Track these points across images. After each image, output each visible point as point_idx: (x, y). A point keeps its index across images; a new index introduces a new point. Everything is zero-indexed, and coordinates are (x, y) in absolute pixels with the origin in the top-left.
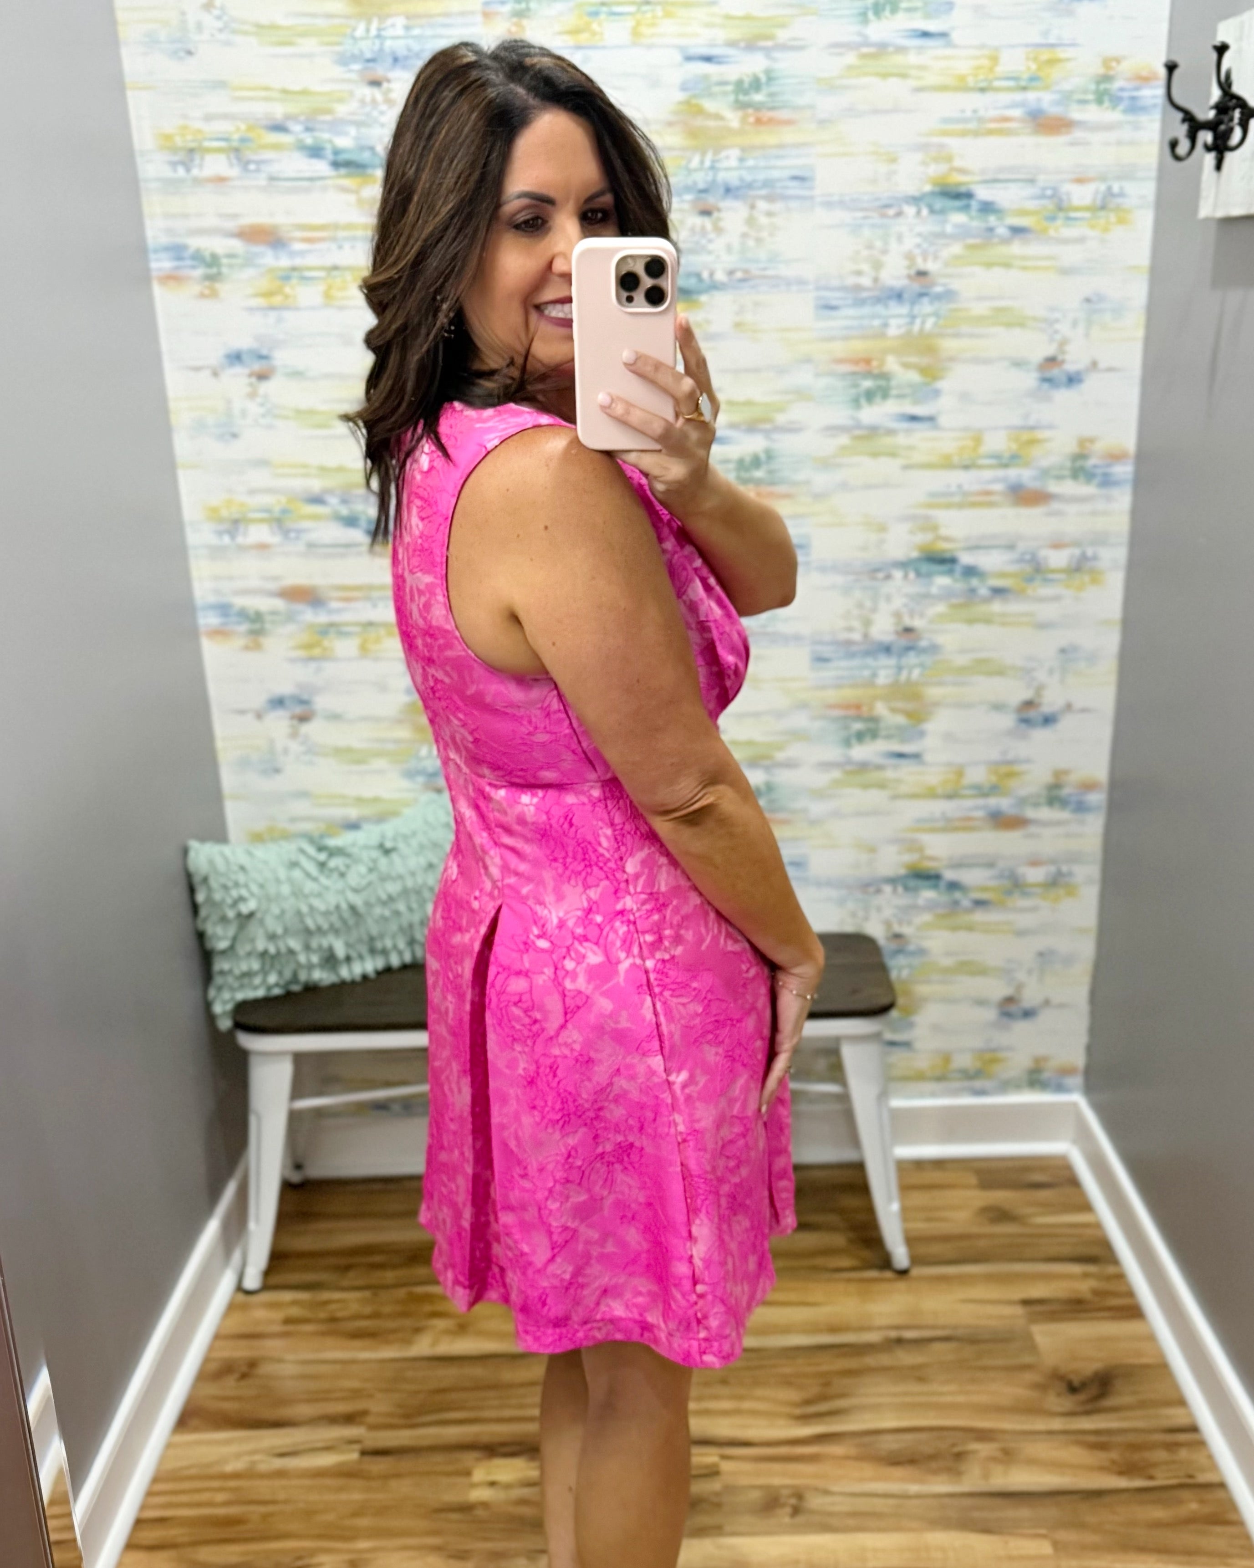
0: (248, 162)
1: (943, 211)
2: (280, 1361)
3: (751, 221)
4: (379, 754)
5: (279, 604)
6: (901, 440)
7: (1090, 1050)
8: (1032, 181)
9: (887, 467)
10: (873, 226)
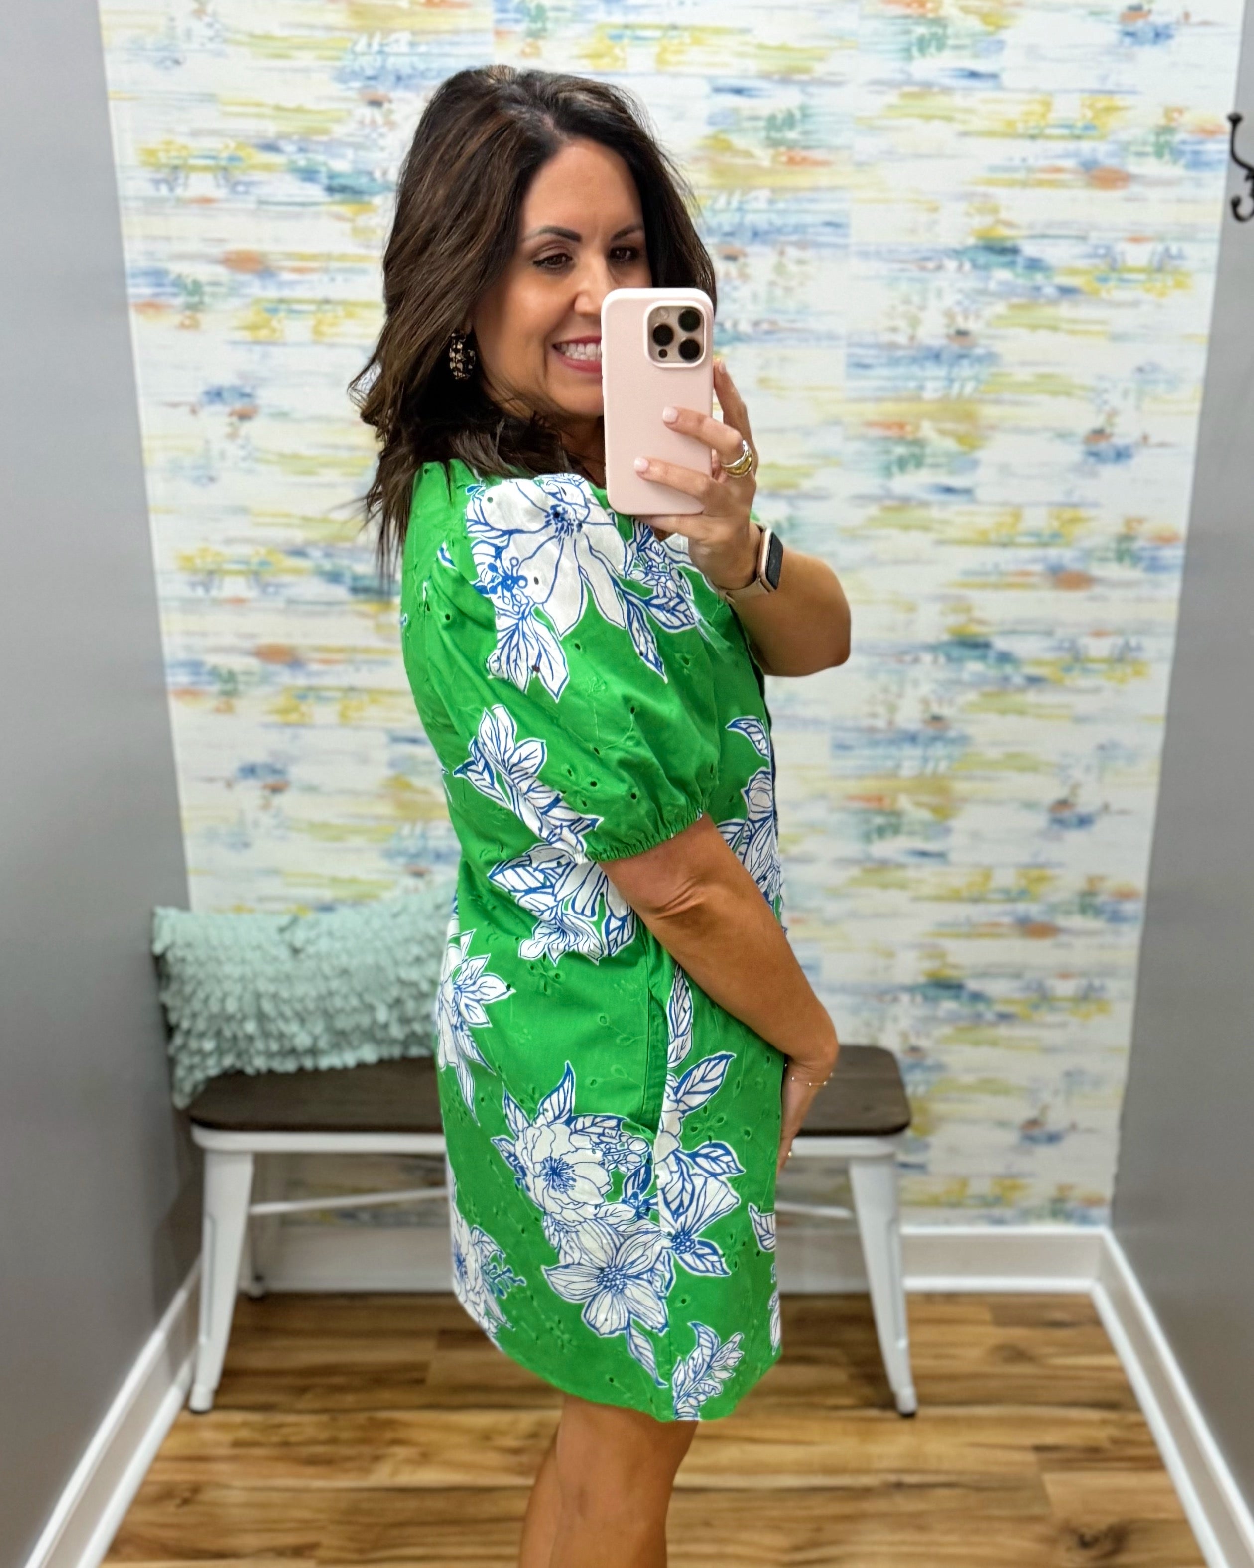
0: (237, 183)
1: (986, 267)
2: (227, 1487)
3: (780, 269)
4: (356, 832)
5: (254, 664)
6: (935, 513)
7: (1118, 1179)
8: (1082, 238)
9: (918, 541)
10: (911, 280)
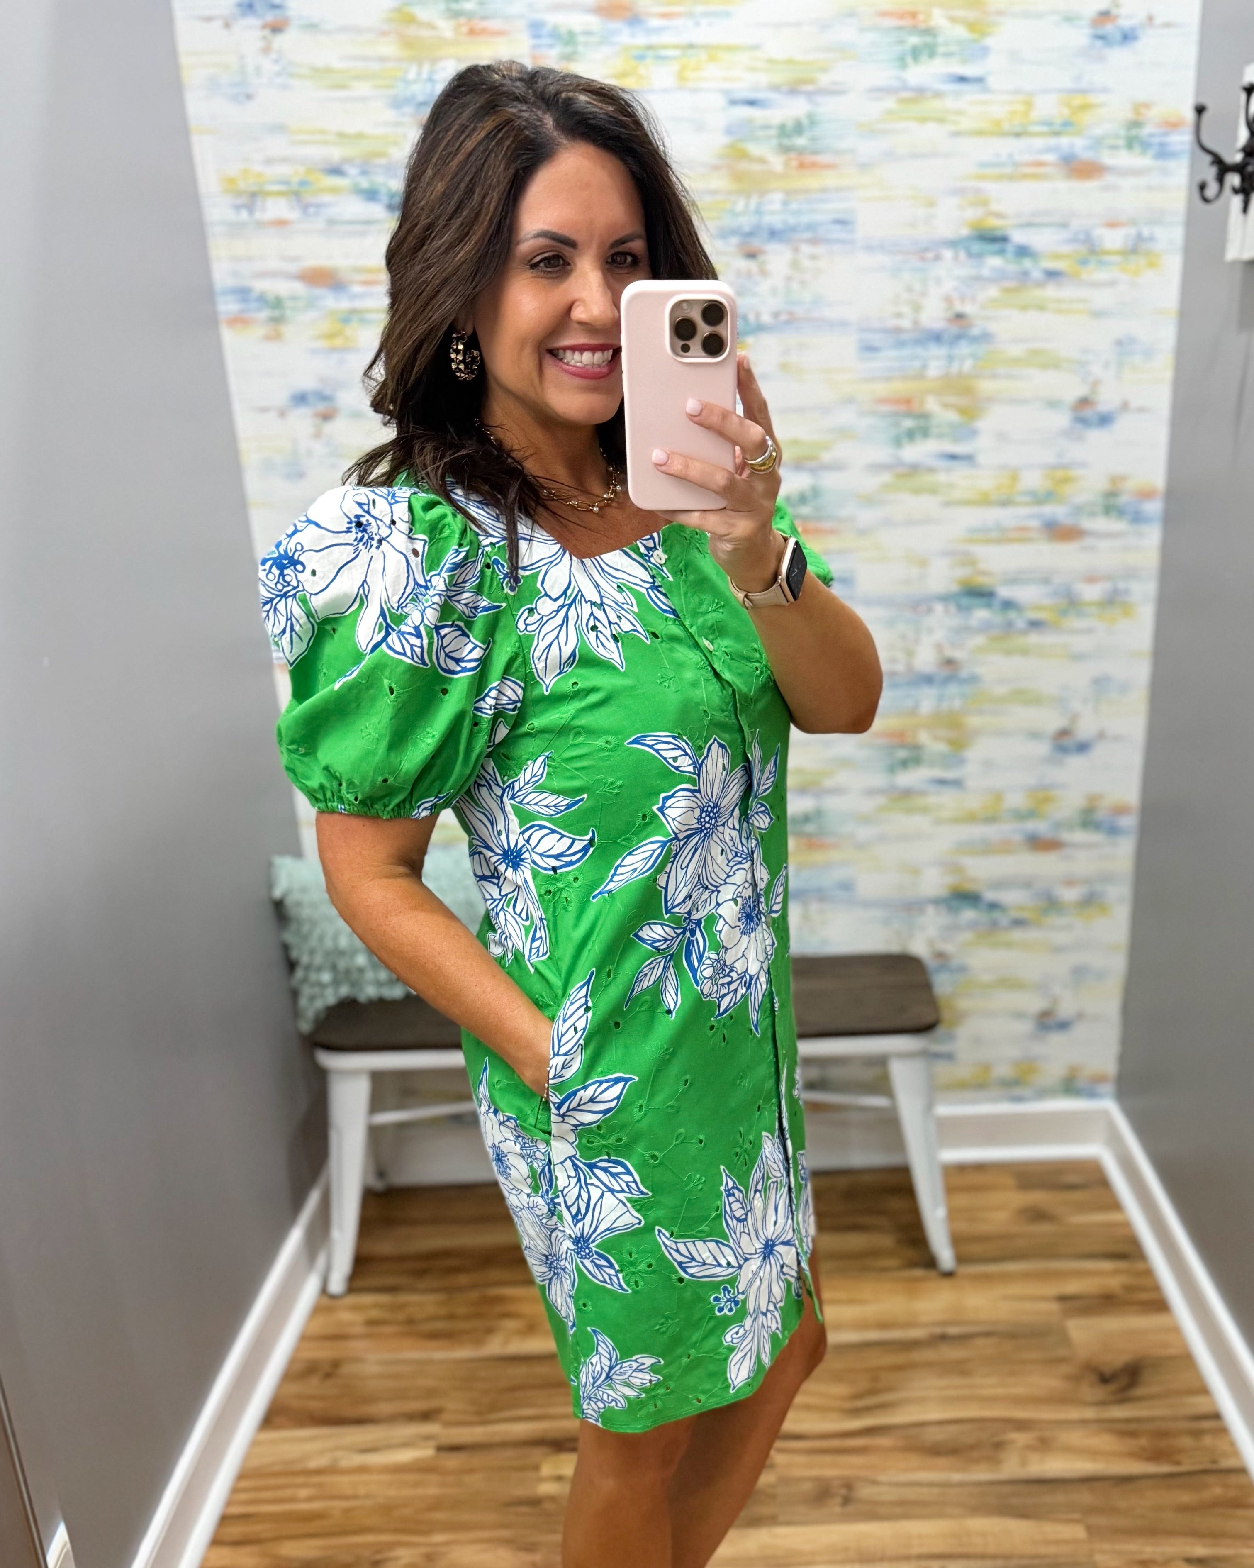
0: (308, 205)
1: (979, 256)
2: (363, 1361)
3: (795, 264)
6: (942, 477)
7: (1123, 1059)
8: (1064, 225)
9: (927, 504)
10: (913, 269)
